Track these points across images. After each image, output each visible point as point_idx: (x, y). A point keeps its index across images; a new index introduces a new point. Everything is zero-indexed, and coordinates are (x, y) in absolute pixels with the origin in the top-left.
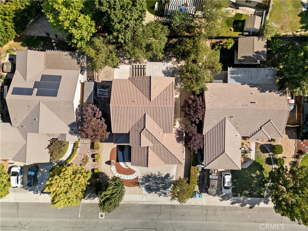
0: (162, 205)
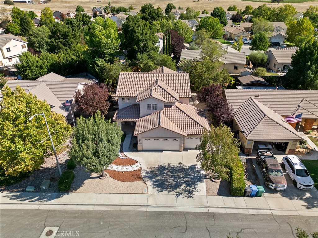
0: (187, 213)
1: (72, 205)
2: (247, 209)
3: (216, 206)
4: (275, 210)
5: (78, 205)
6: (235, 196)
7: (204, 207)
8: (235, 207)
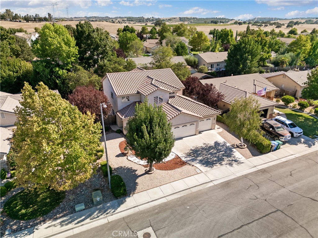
0: (246, 175)
1: (143, 204)
2: (279, 159)
3: (260, 164)
4: (295, 154)
5: (148, 202)
6: (265, 154)
7: (253, 167)
8: (272, 160)
